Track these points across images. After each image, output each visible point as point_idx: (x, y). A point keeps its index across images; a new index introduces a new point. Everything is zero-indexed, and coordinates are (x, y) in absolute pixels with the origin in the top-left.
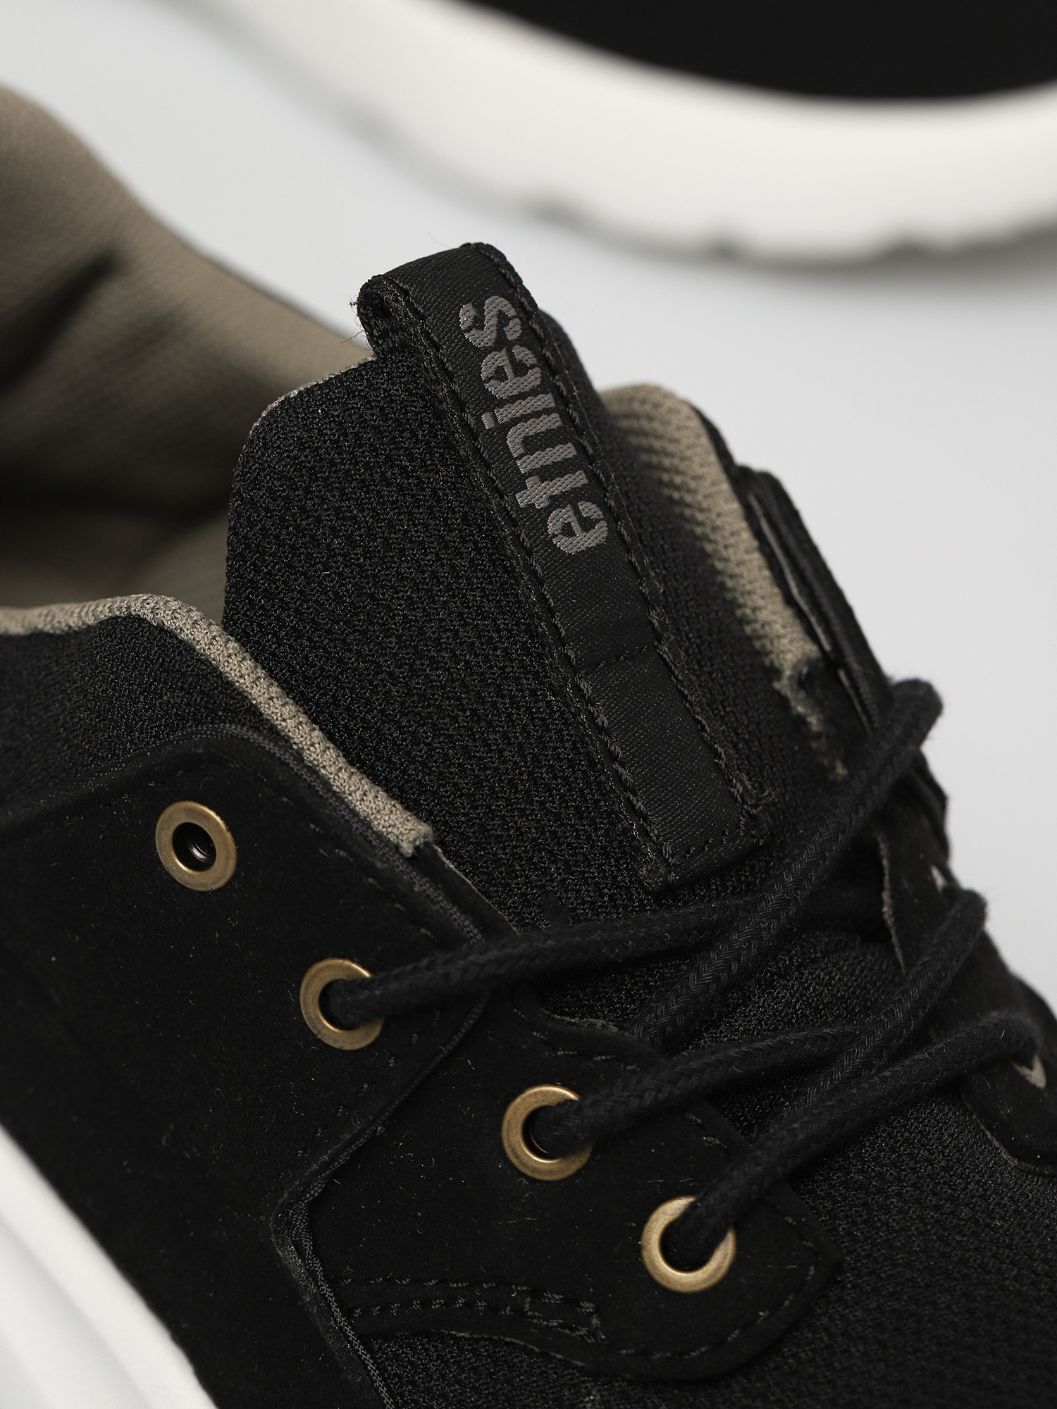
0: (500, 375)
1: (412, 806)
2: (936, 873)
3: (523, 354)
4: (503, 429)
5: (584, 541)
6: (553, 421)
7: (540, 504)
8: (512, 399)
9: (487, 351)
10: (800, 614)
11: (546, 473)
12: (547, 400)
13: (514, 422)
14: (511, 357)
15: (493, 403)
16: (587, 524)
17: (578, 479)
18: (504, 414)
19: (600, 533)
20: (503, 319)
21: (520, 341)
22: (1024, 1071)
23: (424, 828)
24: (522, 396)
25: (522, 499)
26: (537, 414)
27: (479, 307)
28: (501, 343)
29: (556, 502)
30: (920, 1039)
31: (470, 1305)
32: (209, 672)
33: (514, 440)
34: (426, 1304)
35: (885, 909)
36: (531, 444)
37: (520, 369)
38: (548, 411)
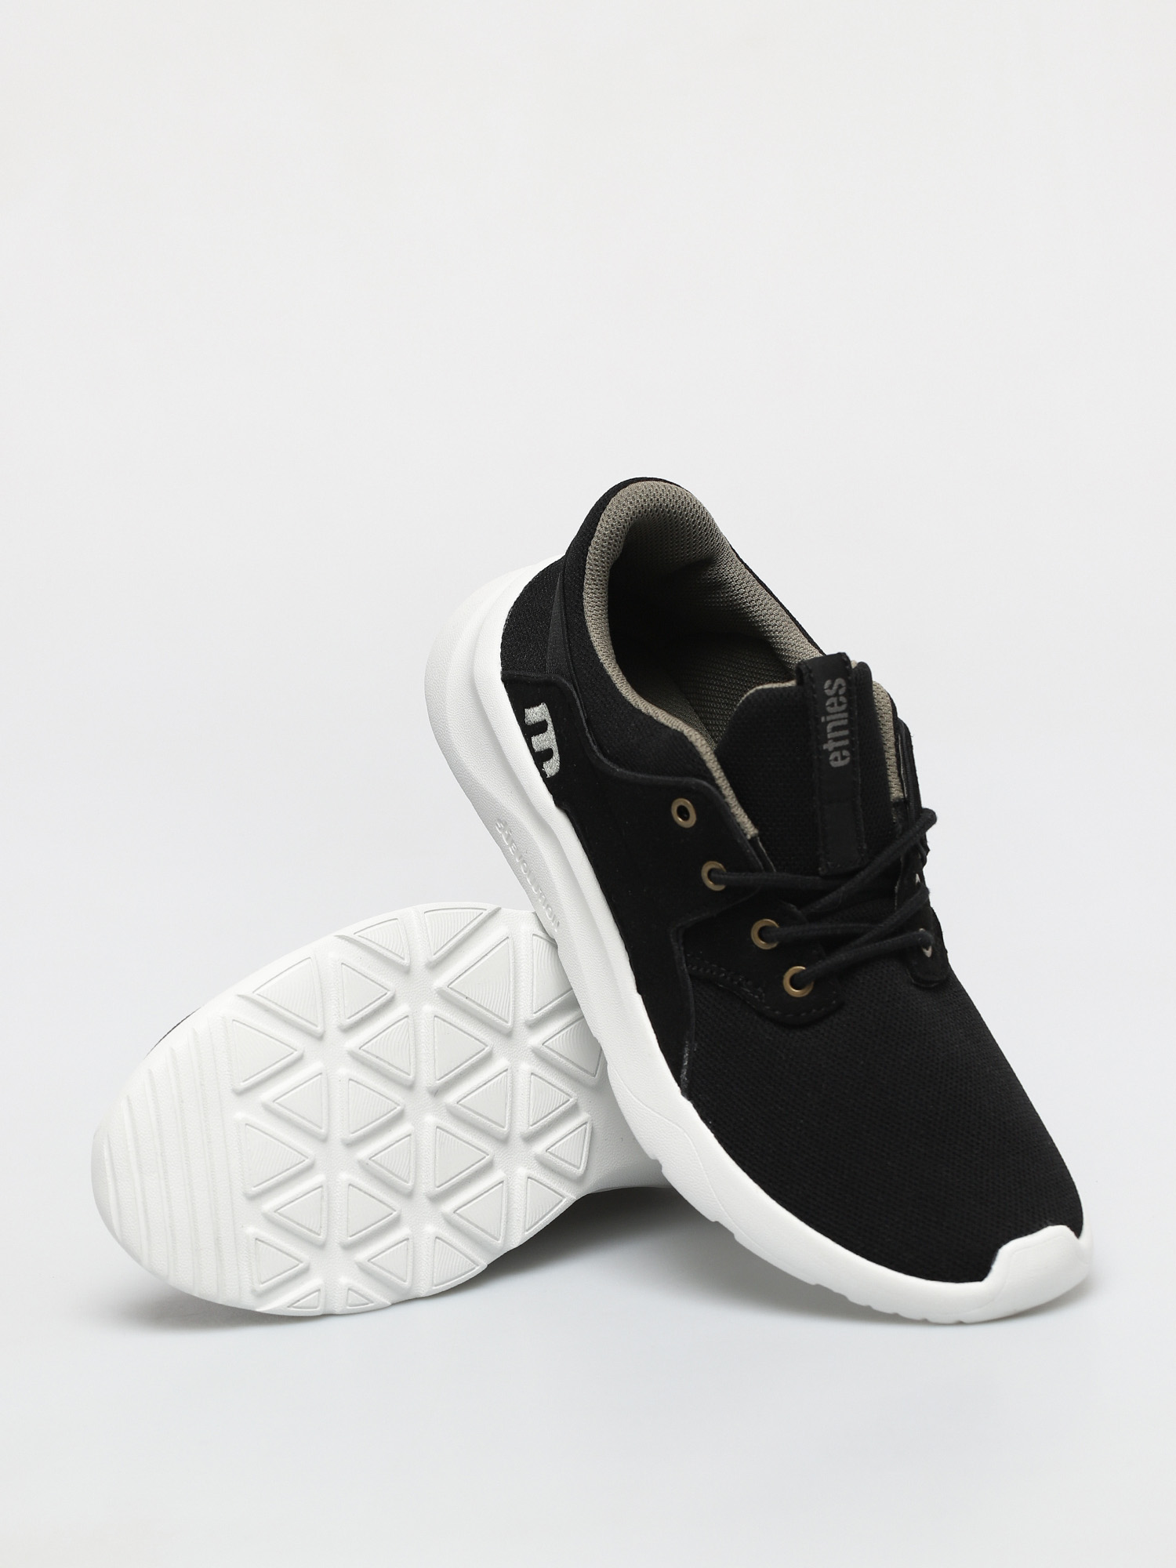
0: (832, 705)
1: (755, 823)
2: (917, 876)
3: (843, 699)
4: (827, 723)
5: (840, 763)
6: (845, 722)
7: (830, 749)
8: (833, 714)
9: (830, 697)
10: (901, 781)
11: (836, 739)
12: (846, 715)
13: (831, 721)
14: (838, 700)
15: (827, 714)
16: (843, 758)
17: (846, 742)
18: (829, 718)
19: (847, 761)
20: (840, 686)
21: (843, 695)
22: (925, 951)
23: (756, 831)
24: (838, 713)
25: (825, 747)
26: (840, 719)
27: (833, 682)
28: (837, 695)
29: (836, 749)
30: (893, 934)
31: (725, 977)
32: (703, 763)
33: (829, 727)
34: (712, 972)
35: (896, 887)
36: (835, 729)
37: (840, 704)
38: (844, 719)
